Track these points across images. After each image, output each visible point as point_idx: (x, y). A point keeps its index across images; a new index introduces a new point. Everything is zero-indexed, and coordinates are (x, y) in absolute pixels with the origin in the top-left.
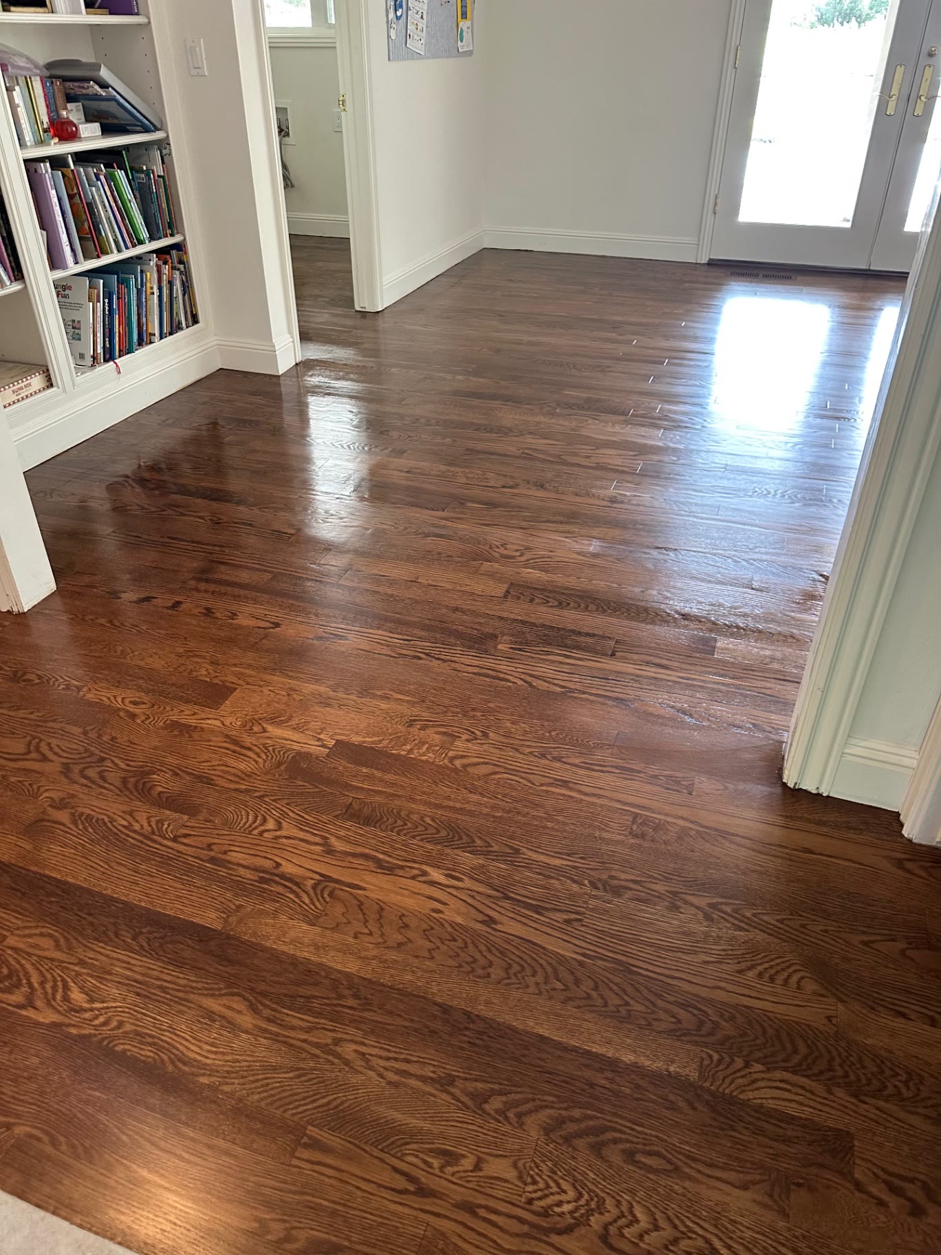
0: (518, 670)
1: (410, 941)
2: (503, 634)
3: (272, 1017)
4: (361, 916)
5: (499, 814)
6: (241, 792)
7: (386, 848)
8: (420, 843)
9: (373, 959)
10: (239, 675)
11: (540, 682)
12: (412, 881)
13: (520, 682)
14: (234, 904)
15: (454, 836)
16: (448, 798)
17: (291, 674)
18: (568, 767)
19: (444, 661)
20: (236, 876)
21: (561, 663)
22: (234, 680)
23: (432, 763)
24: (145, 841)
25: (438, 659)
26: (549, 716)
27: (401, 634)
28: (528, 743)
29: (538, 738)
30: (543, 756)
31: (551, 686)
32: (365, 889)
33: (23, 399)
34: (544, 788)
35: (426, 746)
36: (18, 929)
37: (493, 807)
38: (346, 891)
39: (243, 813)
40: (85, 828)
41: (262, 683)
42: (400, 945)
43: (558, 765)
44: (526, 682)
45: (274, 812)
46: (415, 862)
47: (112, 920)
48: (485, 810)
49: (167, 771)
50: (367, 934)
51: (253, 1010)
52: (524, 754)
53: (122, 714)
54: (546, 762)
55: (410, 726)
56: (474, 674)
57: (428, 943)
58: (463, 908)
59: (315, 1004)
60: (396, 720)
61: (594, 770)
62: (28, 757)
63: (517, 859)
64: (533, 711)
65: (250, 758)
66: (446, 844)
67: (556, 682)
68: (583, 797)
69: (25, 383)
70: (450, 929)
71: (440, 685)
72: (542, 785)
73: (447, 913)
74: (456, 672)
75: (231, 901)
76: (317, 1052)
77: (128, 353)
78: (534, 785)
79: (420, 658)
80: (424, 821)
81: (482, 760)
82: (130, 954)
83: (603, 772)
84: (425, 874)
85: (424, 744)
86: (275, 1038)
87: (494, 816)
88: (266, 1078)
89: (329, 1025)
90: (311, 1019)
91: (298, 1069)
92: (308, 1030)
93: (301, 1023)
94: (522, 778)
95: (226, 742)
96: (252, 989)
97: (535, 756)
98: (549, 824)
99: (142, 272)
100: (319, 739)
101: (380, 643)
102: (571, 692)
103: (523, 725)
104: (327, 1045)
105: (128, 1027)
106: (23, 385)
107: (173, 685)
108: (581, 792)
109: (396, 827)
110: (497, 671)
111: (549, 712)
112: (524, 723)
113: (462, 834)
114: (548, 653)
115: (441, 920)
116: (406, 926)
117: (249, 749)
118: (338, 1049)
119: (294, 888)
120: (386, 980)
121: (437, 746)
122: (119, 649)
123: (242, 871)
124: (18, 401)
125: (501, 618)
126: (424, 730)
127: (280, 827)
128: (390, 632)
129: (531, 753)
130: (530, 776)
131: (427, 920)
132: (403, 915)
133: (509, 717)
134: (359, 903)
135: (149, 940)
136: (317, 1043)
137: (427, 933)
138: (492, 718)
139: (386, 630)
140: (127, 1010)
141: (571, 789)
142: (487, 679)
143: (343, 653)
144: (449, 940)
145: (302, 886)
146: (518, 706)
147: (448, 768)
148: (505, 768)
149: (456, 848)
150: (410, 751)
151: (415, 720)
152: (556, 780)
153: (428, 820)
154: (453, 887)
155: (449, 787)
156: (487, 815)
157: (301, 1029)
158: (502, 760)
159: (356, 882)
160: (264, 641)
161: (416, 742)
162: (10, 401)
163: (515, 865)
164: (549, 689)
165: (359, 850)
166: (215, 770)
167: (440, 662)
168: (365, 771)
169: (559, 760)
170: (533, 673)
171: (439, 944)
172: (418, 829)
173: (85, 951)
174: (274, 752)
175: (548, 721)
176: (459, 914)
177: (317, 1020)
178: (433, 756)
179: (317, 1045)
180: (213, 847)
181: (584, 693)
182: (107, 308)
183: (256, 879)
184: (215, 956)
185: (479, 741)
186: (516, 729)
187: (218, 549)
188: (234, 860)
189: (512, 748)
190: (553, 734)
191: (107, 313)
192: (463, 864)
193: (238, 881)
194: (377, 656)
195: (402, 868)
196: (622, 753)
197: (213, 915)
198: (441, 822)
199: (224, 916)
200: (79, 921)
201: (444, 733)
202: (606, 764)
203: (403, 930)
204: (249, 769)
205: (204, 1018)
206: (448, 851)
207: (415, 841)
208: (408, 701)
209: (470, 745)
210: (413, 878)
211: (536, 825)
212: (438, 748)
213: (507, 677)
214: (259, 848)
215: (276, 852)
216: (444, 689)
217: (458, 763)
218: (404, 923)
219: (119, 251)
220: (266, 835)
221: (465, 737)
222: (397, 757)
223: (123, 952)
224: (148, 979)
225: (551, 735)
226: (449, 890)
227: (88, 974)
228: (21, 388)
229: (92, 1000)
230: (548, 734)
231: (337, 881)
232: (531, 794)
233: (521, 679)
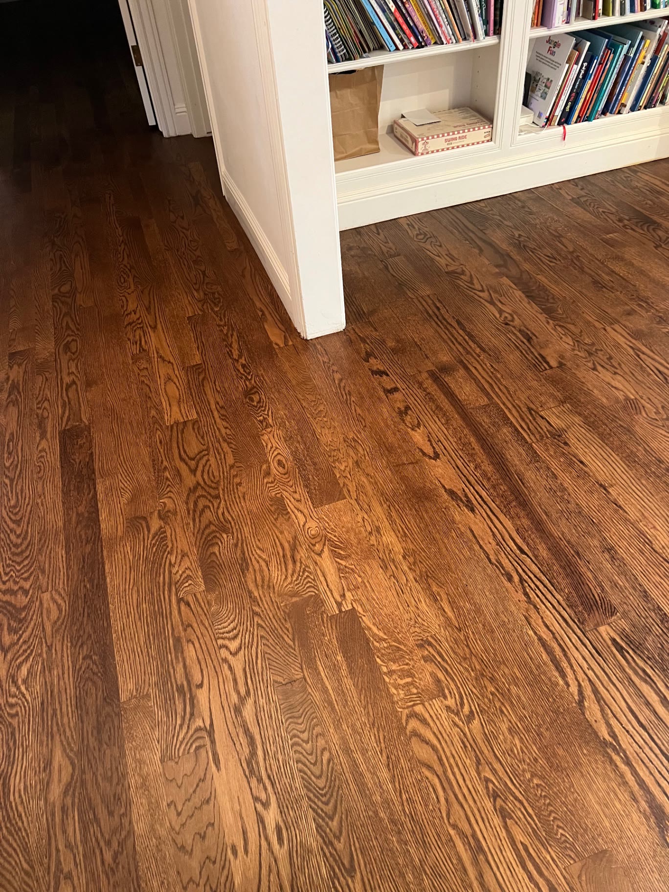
0: (590, 673)
1: (191, 854)
2: (625, 615)
3: (66, 808)
4: (191, 791)
5: (382, 815)
6: (250, 597)
7: (271, 749)
8: (295, 772)
9: (156, 839)
10: (360, 487)
11: (596, 708)
12: (252, 801)
13: (574, 689)
14: (148, 690)
15: (325, 795)
16: (364, 752)
17: (394, 514)
18: (503, 834)
19: (529, 600)
20: (173, 668)
21: (648, 704)
22: (352, 488)
23: (393, 703)
24: (166, 585)
25: (526, 594)
26: (555, 755)
27: (524, 539)
28: (497, 766)
29: (514, 772)
30: (495, 796)
31: (602, 722)
32: (218, 769)
33: (453, 148)
34: (452, 832)
35: (409, 680)
36: (56, 591)
37: (387, 803)
38: (208, 758)
39: (233, 616)
40: (154, 545)
41: (366, 506)
42: (182, 848)
43: (497, 821)
44: (581, 692)
45: (247, 636)
46: (273, 785)
47: (91, 632)
48: (377, 798)
49: (235, 538)
50: (177, 811)
51: (66, 788)
52: (479, 774)
53: (264, 467)
54: (489, 805)
55: (421, 646)
56: (540, 639)
57: (198, 873)
58: (252, 873)
59: (93, 829)
60: (417, 629)
61: (525, 867)
62: (189, 461)
63: (342, 879)
64: (547, 734)
65: (286, 570)
66: (311, 795)
67: (613, 722)
68: (475, 884)
69: (460, 135)
70: (223, 880)
71: (494, 625)
72: (455, 827)
73: (238, 862)
74: (525, 622)
75: (149, 685)
76: (53, 869)
77: (586, 121)
78: (448, 819)
79: (510, 579)
80: (322, 753)
81: (435, 742)
82: (71, 669)
83: (531, 878)
84: (266, 805)
85: (408, 676)
86: (51, 826)
87: (376, 813)
88: (15, 850)
89: (80, 858)
90: (78, 838)
91: (32, 867)
92: (68, 846)
93: (71, 834)
94: (447, 800)
95: (289, 542)
96: (83, 772)
97: (487, 788)
98: (410, 877)
99: (642, 38)
100: (343, 596)
101: (494, 535)
102: (614, 749)
103: (517, 742)
104: (62, 871)
105: (15, 722)
106: (458, 136)
107: (315, 464)
108: (480, 876)
109: (299, 737)
110: (565, 655)
111: (561, 752)
112: (521, 740)
113: (333, 801)
114: (648, 679)
115: (227, 863)
116: (203, 838)
117: (294, 562)
118: (62, 882)
119: (188, 716)
120: (143, 866)
121: (417, 688)
122: (321, 408)
123: (180, 668)
124: (448, 149)
125: (646, 595)
126: (426, 661)
127: (234, 654)
128: (517, 530)
129: (487, 780)
130: (456, 806)
131: (220, 851)
132: (213, 824)
133: (514, 719)
134: (202, 778)
135: (88, 668)
136: (60, 861)
137: (207, 861)
138: (498, 705)
139: (514, 525)
140: (27, 709)
141: (476, 862)
142: (545, 656)
143: (454, 522)
144: (211, 888)
145: (192, 720)
146: (537, 715)
147: (400, 720)
148: (445, 772)
149: (313, 809)
150: (391, 673)
151: (430, 644)
152: (474, 835)
153: (326, 756)
154: (269, 844)
155: (378, 742)
156: (373, 804)
157: (67, 839)
158: (452, 760)
159: (221, 757)
160: (410, 467)
161: (406, 667)
162: (440, 148)
163: (333, 883)
164: (595, 725)
165: (254, 730)
166: (258, 562)
167: (524, 598)
168: (339, 658)
169: (504, 818)
170: (601, 689)
171: (202, 883)
172: (309, 757)
173: (59, 641)
174: (305, 578)
175: (548, 759)
176: (244, 874)
177: (79, 844)
178: (402, 696)
179: (59, 862)
180: (189, 629)
181: (628, 763)
182: (583, 72)
183: (179, 683)
184: (98, 720)
185: (457, 719)
186: (505, 739)
187: (478, 350)
188: (186, 654)
189: (477, 756)
190: (535, 781)
191: (581, 77)
192: (300, 830)
193: (169, 673)
194: (477, 547)
195: (260, 780)
196: (579, 877)
197: (131, 686)
198: (333, 768)
199: (135, 693)
200: (80, 615)
201: (438, 681)
202: (546, 873)
203: (198, 837)
204: (275, 582)
205: (43, 762)
206: (305, 803)
207: (295, 766)
208: (448, 619)
209: (444, 715)
210: (256, 799)
211: (397, 864)
212: (415, 691)
213: (568, 671)
214: (207, 657)
215: (212, 673)
216: (493, 632)
217: (413, 724)
218: (205, 833)
219: (622, 13)
220: (223, 651)
221: (450, 702)
222: (374, 668)
223: (70, 662)
224: (57, 697)
225: (530, 780)
226: (264, 843)
227: (43, 660)
228: (455, 139)
229: (25, 682)
230: (528, 776)
231: (213, 742)
232: (434, 824)
233: (580, 685)
